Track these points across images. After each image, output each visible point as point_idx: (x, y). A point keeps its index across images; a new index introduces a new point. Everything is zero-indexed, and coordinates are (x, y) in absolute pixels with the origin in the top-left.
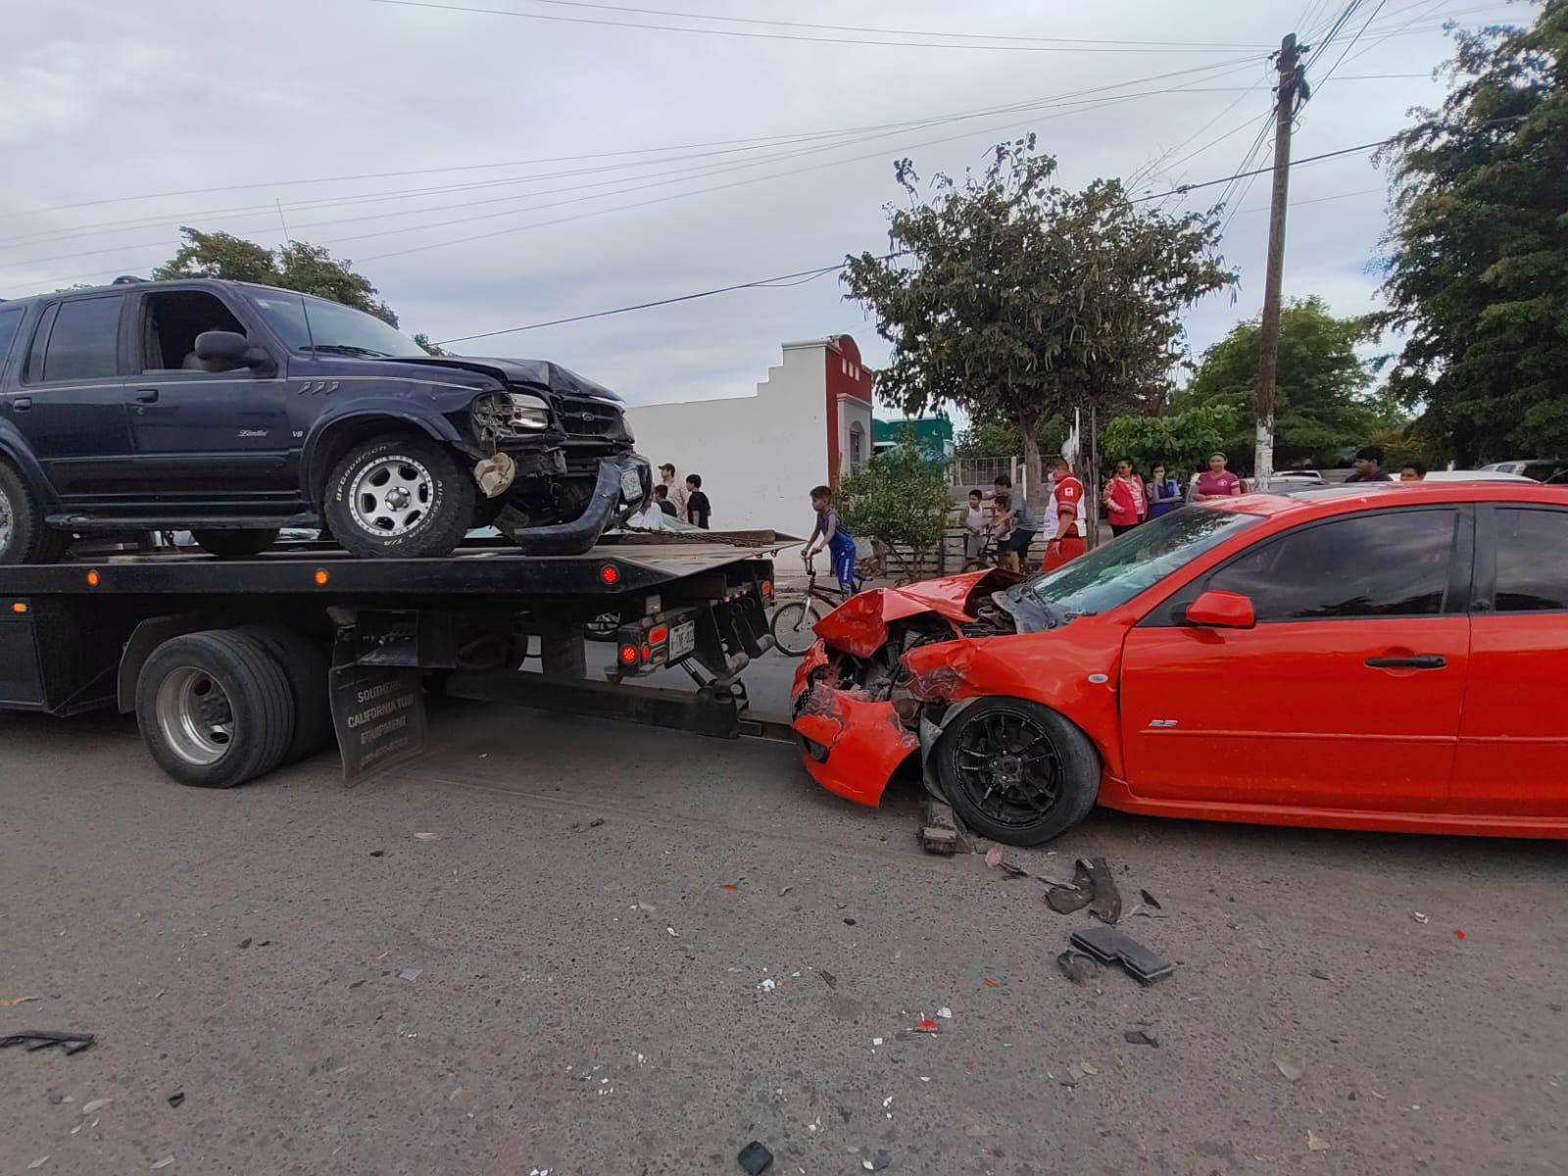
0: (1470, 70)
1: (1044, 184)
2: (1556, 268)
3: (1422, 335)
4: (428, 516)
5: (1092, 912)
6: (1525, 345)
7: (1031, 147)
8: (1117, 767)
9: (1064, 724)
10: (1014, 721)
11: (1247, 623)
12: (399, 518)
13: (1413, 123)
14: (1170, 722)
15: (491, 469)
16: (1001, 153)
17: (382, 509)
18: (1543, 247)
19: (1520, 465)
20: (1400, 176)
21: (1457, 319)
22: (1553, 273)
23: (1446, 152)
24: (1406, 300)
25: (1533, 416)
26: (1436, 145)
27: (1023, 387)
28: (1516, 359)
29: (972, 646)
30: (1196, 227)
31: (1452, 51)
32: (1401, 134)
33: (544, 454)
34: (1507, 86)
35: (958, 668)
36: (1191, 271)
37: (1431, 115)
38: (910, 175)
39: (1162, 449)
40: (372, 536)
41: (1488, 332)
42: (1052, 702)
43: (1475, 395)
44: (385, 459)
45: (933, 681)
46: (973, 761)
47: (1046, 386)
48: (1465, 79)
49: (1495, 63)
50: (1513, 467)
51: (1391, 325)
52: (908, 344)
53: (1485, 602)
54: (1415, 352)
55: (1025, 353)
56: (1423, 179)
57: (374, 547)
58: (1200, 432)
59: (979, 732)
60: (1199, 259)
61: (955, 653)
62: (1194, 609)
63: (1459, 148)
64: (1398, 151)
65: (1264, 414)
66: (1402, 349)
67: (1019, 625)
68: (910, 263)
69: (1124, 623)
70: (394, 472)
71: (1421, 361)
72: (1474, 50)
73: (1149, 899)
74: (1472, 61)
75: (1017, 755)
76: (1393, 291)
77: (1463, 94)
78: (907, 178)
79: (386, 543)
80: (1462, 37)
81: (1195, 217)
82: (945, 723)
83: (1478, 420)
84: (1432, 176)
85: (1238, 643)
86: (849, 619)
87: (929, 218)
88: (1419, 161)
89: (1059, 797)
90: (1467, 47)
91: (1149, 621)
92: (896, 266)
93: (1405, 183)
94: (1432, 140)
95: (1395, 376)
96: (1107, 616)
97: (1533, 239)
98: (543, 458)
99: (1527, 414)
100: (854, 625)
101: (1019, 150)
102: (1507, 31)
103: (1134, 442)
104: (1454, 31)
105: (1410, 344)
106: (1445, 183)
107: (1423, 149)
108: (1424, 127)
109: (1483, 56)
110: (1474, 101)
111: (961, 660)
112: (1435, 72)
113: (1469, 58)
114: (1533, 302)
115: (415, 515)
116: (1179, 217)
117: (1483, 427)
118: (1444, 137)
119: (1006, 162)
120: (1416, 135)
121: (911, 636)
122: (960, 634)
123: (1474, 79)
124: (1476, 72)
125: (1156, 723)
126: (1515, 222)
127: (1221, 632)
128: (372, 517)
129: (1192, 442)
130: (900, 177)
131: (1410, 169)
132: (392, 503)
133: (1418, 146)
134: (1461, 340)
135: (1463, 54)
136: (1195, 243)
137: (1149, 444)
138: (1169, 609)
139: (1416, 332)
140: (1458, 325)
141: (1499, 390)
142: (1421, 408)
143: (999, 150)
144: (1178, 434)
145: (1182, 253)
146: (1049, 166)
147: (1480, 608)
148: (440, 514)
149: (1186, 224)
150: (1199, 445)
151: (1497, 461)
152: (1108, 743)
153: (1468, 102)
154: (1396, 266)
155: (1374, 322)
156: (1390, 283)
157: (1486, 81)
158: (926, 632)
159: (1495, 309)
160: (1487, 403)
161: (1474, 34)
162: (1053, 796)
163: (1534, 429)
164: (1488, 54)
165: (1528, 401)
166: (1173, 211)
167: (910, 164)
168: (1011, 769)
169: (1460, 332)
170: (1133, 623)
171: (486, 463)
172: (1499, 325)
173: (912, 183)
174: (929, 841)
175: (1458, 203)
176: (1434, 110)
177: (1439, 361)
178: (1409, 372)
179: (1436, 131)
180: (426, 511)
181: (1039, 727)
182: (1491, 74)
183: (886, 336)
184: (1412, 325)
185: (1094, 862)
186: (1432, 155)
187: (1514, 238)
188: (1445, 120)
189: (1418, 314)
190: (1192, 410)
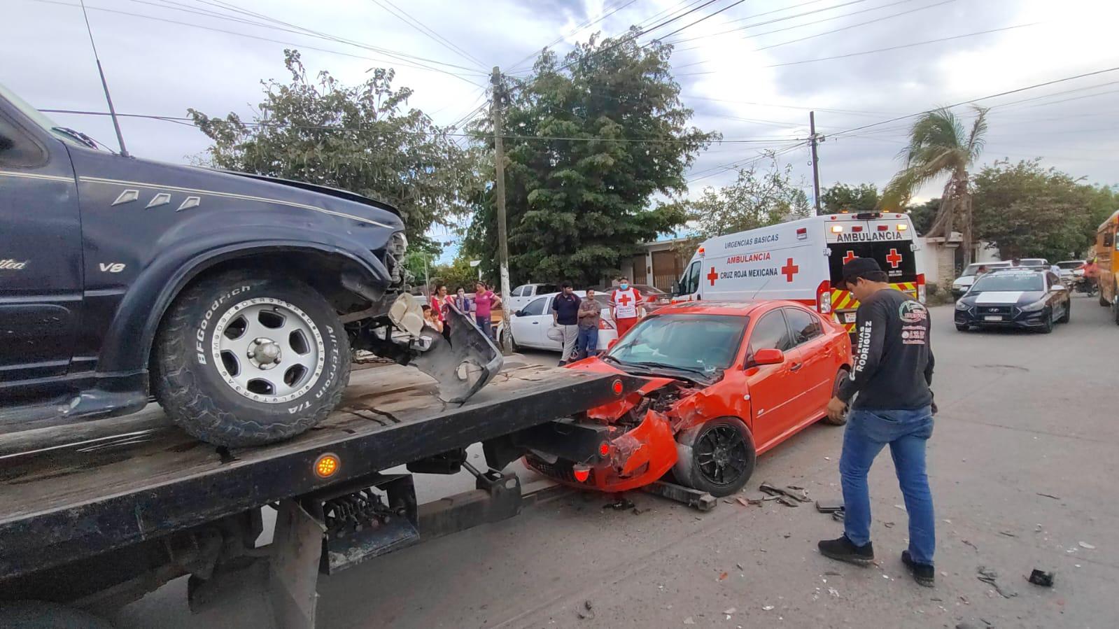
2: (549, 197)
17: (250, 370)
22: (548, 199)
29: (702, 395)
40: (268, 405)
42: (738, 413)
44: (249, 303)
61: (696, 401)
69: (739, 370)
70: (253, 319)
75: (723, 448)
83: (518, 265)
111: (698, 404)
114: (542, 212)
128: (241, 379)
130: (289, 62)
139: (475, 218)
146: (405, 94)
159: (528, 214)
160: (522, 257)
163: (545, 269)
165: (539, 257)
168: (721, 456)
170: (741, 369)
172: (530, 220)
175: (510, 161)
184: (473, 214)
187: (533, 181)
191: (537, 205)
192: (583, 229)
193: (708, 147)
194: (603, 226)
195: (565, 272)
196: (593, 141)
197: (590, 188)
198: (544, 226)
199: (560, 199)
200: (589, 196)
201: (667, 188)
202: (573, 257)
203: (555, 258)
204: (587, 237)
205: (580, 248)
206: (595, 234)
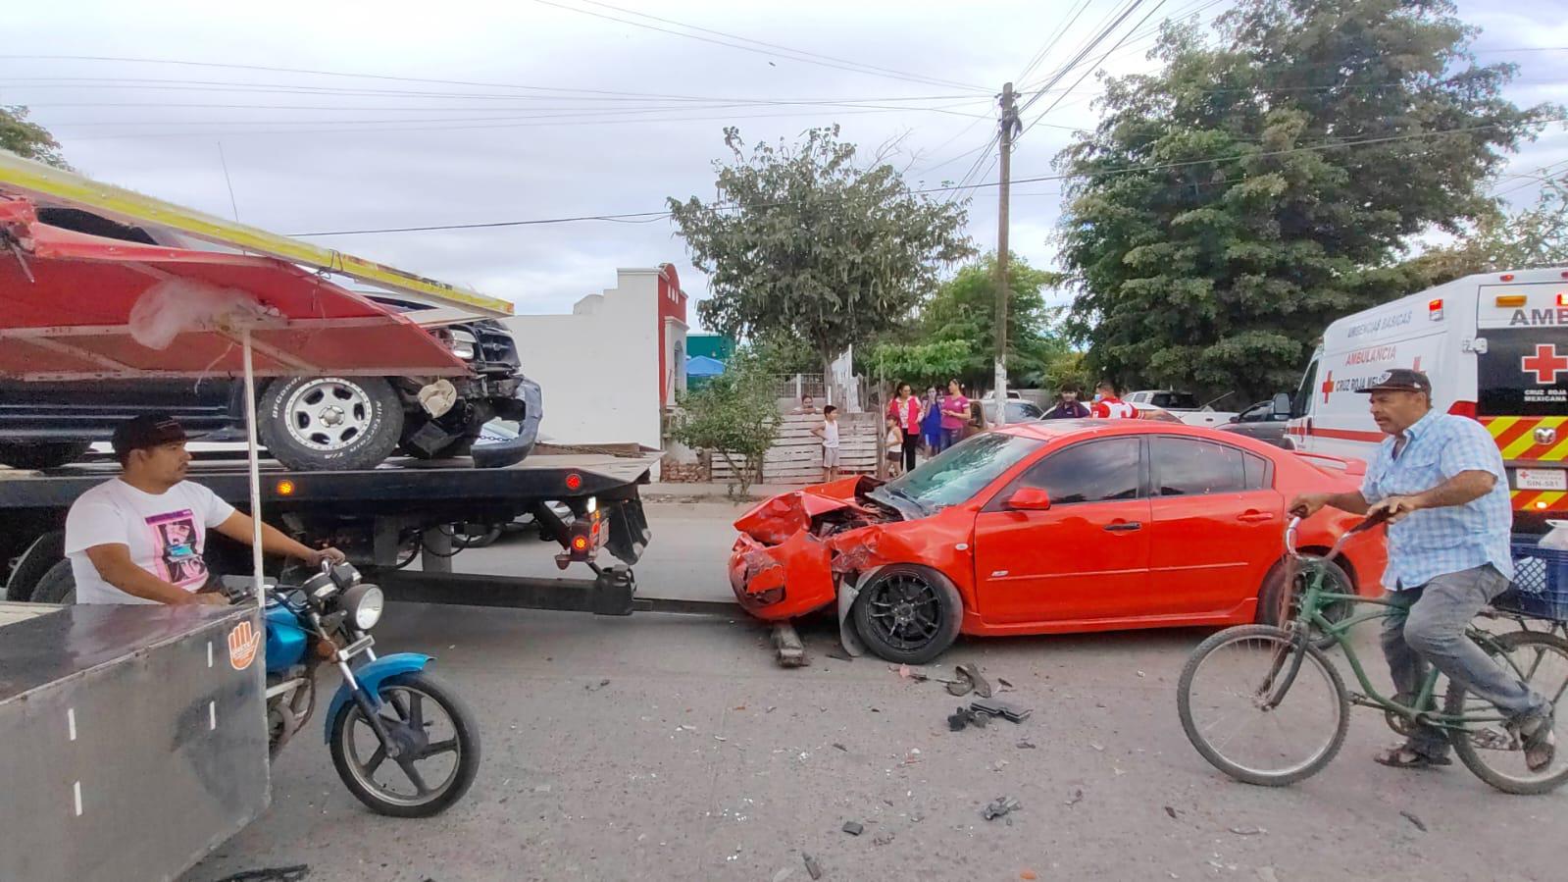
0: (1114, 107)
1: (845, 164)
2: (1168, 255)
3: (1084, 293)
4: (368, 432)
5: (976, 693)
6: (1150, 309)
7: (836, 134)
8: (973, 605)
9: (942, 577)
10: (908, 579)
11: (1045, 506)
12: (334, 434)
13: (1076, 141)
14: (1004, 573)
15: (436, 393)
16: (813, 135)
17: (316, 426)
18: (1159, 240)
19: (1150, 394)
20: (1069, 177)
21: (1107, 284)
22: (1167, 259)
23: (1098, 164)
24: (1073, 266)
25: (1156, 360)
26: (1092, 158)
27: (831, 324)
28: (1144, 318)
29: (879, 529)
30: (952, 212)
31: (1102, 89)
32: (1069, 148)
33: (473, 380)
34: (1141, 121)
35: (870, 546)
36: (949, 244)
37: (1089, 137)
38: (737, 141)
39: (919, 373)
40: (310, 449)
41: (1127, 297)
42: (933, 563)
43: (1119, 342)
44: (321, 381)
45: (850, 557)
46: (879, 610)
47: (846, 323)
48: (1111, 112)
49: (1133, 102)
50: (1145, 395)
51: (1064, 283)
52: (724, 277)
53: (1157, 491)
54: (1081, 305)
55: (833, 297)
56: (1084, 181)
57: (313, 459)
58: (946, 361)
59: (884, 589)
60: (955, 235)
61: (867, 536)
62: (1013, 500)
63: (1107, 162)
64: (1067, 159)
65: (1000, 353)
66: (1071, 302)
67: (903, 514)
68: (732, 210)
69: (973, 510)
70: (328, 392)
71: (1084, 312)
72: (1118, 91)
73: (1003, 683)
74: (1117, 99)
75: (910, 602)
76: (1064, 259)
77: (1110, 123)
78: (734, 142)
79: (327, 457)
80: (1109, 81)
81: (953, 204)
82: (860, 585)
83: (1123, 361)
84: (1089, 180)
85: (1037, 520)
86: (769, 517)
87: (751, 177)
88: (1082, 167)
89: (941, 625)
90: (1114, 89)
91: (990, 508)
92: (721, 213)
93: (1072, 182)
94: (1090, 155)
95: (1069, 322)
96: (960, 507)
97: (1152, 234)
98: (472, 384)
99: (1153, 357)
100: (772, 521)
101: (826, 135)
102: (1142, 78)
103: (898, 367)
104: (1104, 78)
105: (1077, 299)
106: (1097, 185)
107: (1083, 161)
108: (1083, 145)
109: (1124, 96)
110: (1117, 129)
111: (872, 540)
112: (1092, 104)
113: (1115, 96)
114: (1153, 280)
115: (351, 432)
116: (942, 203)
117: (1126, 365)
118: (1097, 153)
119: (817, 143)
120: (1078, 150)
121: (827, 526)
122: (868, 521)
123: (1118, 112)
124: (1120, 108)
125: (996, 573)
126: (1144, 220)
127: (1029, 514)
128: (308, 431)
129: (941, 368)
130: (728, 140)
131: (1075, 174)
132: (326, 420)
133: (1081, 157)
134: (1109, 300)
135: (1111, 94)
136: (951, 223)
137: (909, 369)
138: (999, 500)
139: (1080, 290)
140: (1108, 289)
141: (1135, 339)
142: (1086, 347)
143: (812, 133)
144: (931, 360)
145: (944, 228)
146: (849, 152)
147: (1154, 494)
148: (381, 430)
149: (945, 208)
150: (947, 372)
151: (1135, 390)
152: (969, 589)
153: (1113, 128)
154: (1066, 242)
155: (1054, 280)
156: (1062, 253)
157: (1127, 115)
158: (835, 523)
159: (1129, 284)
160: (1128, 348)
161: (1119, 80)
162: (936, 626)
163: (1159, 368)
164: (1128, 94)
165: (1151, 350)
166: (939, 200)
167: (737, 131)
168: (907, 613)
169: (1110, 295)
170: (978, 510)
171: (430, 388)
172: (1132, 294)
173: (739, 147)
174: (785, 658)
175: (1105, 205)
176: (1090, 133)
177: (1096, 313)
178: (1077, 320)
179: (1093, 149)
180: (365, 428)
181: (926, 581)
182: (1130, 110)
183: (701, 268)
184: (1078, 285)
185: (968, 666)
186: (1089, 165)
187: (1141, 232)
188: (1098, 141)
189: (1081, 277)
190: (941, 343)
191: (1147, 270)
192: (1234, 303)
193: (1539, 134)
194: (1274, 298)
195: (1196, 374)
196: (1249, 153)
197: (1244, 236)
198: (1159, 300)
199: (1184, 258)
200: (1236, 250)
201: (1456, 220)
202: (1209, 352)
203: (1178, 350)
204: (1240, 317)
205: (1227, 336)
206: (1257, 312)
